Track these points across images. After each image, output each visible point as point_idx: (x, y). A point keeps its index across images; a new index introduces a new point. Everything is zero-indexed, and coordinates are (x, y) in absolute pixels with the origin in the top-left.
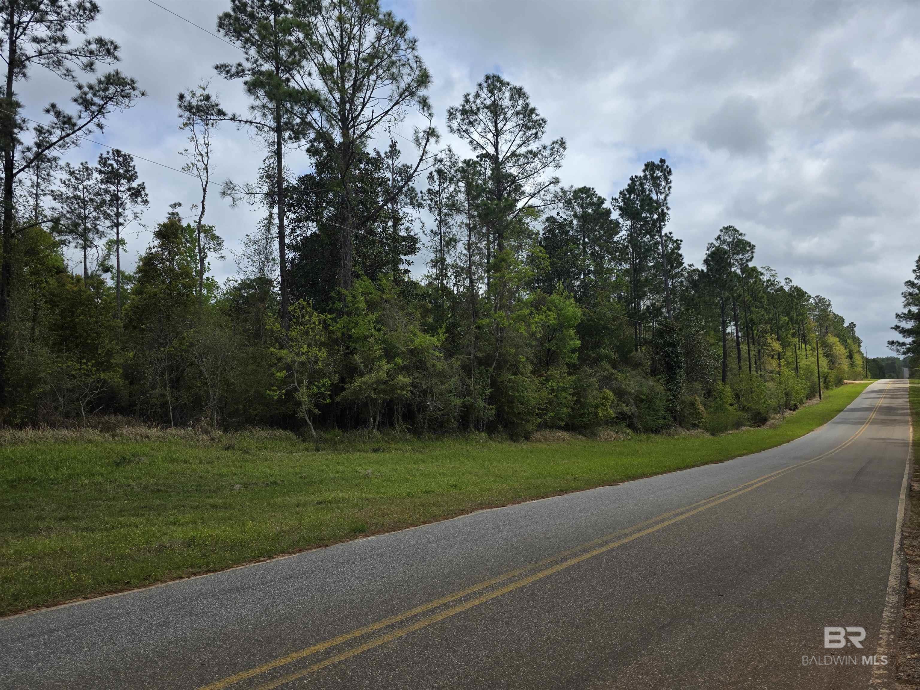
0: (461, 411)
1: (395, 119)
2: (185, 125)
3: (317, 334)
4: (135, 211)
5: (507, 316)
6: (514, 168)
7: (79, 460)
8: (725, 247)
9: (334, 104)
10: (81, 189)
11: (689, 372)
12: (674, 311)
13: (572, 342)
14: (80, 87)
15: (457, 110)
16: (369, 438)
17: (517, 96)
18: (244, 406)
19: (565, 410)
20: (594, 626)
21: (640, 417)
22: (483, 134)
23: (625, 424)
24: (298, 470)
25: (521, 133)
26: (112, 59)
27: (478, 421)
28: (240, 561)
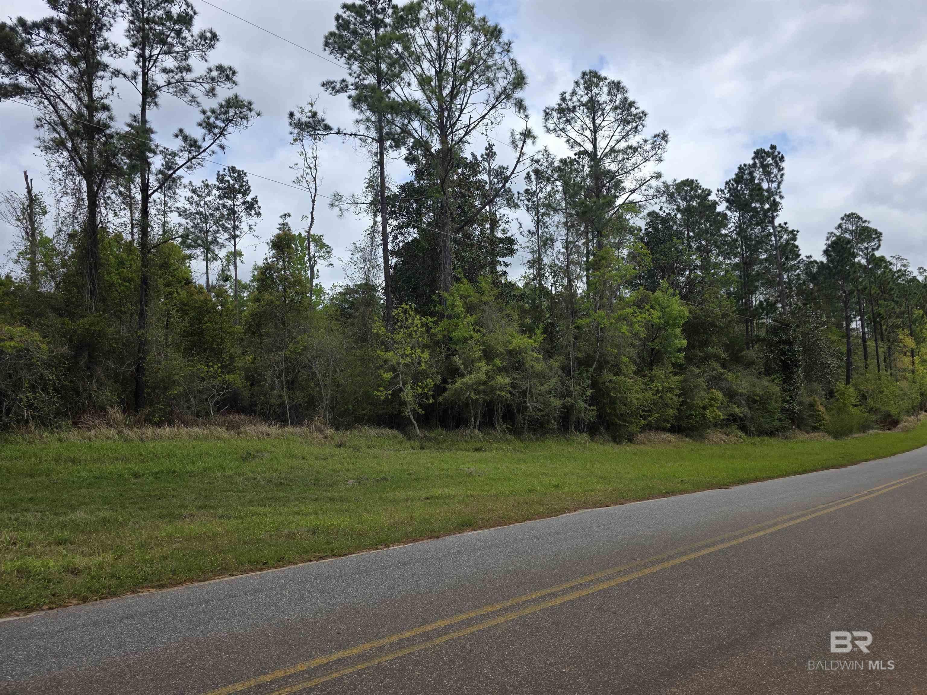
0: (561, 412)
1: (492, 123)
2: (295, 140)
3: (420, 337)
4: (250, 223)
5: (608, 315)
6: (613, 165)
7: (211, 455)
8: (847, 236)
9: (433, 113)
10: (203, 205)
11: (808, 371)
12: (791, 306)
13: (677, 341)
14: (204, 112)
15: (553, 109)
16: (471, 437)
17: (615, 90)
18: (353, 406)
19: (671, 412)
20: (702, 620)
21: (752, 418)
22: (580, 132)
23: (736, 426)
24: (405, 467)
25: (620, 128)
26: (231, 84)
27: (579, 422)
28: (360, 548)
